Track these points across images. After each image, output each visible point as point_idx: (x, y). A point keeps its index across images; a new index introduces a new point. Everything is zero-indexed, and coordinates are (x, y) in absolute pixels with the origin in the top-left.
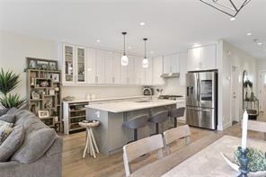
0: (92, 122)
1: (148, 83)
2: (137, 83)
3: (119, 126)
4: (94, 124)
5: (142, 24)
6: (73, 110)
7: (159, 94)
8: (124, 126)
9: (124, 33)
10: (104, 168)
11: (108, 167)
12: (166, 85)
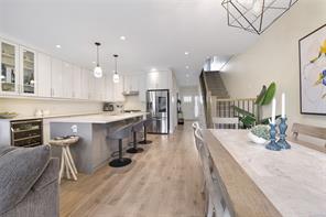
0: (68, 137)
1: (108, 100)
2: (99, 99)
3: (104, 139)
4: (73, 140)
5: (123, 38)
6: (18, 130)
7: (119, 109)
8: (107, 138)
9: (98, 44)
10: (96, 186)
11: (100, 184)
12: (126, 101)
